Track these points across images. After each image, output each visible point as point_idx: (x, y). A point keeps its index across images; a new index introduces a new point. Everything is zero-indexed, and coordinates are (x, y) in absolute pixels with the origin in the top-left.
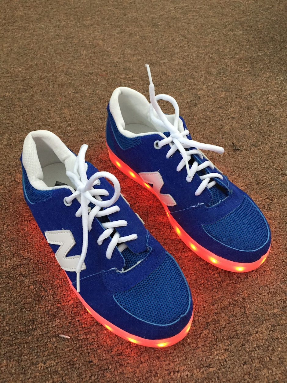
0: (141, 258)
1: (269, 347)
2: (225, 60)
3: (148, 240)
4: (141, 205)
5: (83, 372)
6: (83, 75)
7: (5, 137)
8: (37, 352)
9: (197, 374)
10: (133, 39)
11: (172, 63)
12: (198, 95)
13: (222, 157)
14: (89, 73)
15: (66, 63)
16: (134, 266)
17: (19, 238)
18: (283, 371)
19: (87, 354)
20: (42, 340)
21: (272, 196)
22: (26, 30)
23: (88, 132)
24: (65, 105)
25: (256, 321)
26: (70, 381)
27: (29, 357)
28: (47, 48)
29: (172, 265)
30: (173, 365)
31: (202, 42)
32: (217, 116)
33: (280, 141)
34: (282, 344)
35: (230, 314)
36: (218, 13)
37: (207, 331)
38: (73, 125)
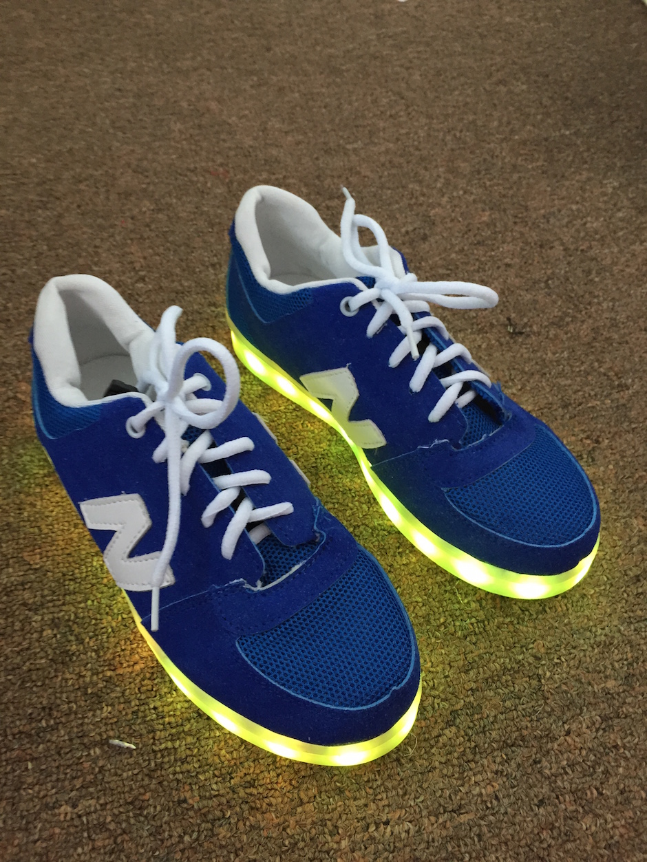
0: (301, 558)
1: (597, 767)
2: (489, 144)
3: (317, 517)
5: (164, 825)
6: (174, 173)
8: (58, 780)
9: (430, 828)
10: (286, 99)
11: (372, 149)
12: (429, 217)
13: (485, 350)
14: (188, 170)
15: (136, 148)
16: (284, 577)
17: (21, 523)
18: (630, 821)
19: (174, 784)
21: (598, 433)
22: (50, 80)
23: (183, 293)
24: (133, 236)
25: (566, 709)
26: (134, 845)
27: (39, 792)
28: (95, 116)
29: (372, 576)
30: (375, 808)
31: (438, 106)
32: (472, 262)
33: (613, 315)
34: (626, 759)
35: (506, 691)
36: (473, 48)
37: (453, 731)
38: (149, 278)
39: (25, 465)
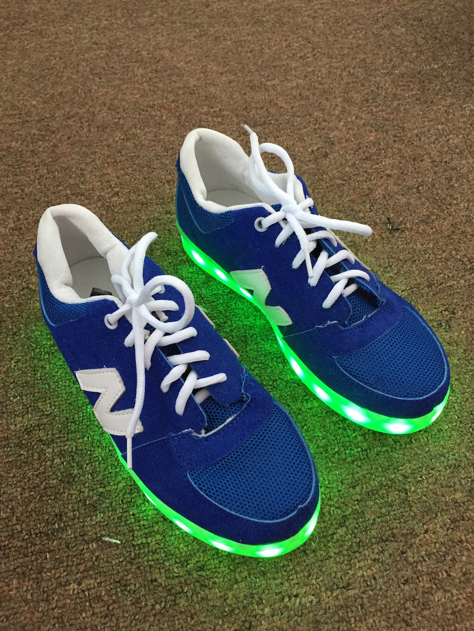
0: (233, 412)
1: (447, 556)
2: (375, 78)
3: (244, 383)
4: (235, 325)
5: (141, 597)
6: (138, 109)
7: (11, 217)
8: (68, 566)
9: (327, 599)
10: (221, 46)
11: (286, 85)
12: (330, 138)
13: (370, 243)
14: (148, 106)
15: (109, 90)
16: (221, 427)
17: (36, 381)
18: (470, 595)
19: (148, 569)
21: (454, 306)
22: (44, 37)
23: (146, 204)
24: (109, 160)
25: (425, 514)
26: (121, 611)
27: (55, 574)
28: (78, 65)
29: (284, 424)
30: (288, 586)
31: (337, 48)
32: (361, 174)
33: (468, 213)
34: (468, 550)
35: (383, 501)
37: (344, 531)
38: (122, 193)
39: (37, 339)
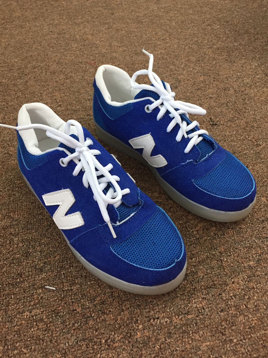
1: (245, 296)
2: (203, 50)
5: (67, 320)
6: (73, 64)
8: (24, 302)
9: (176, 320)
10: (120, 34)
12: (178, 79)
14: (79, 62)
15: (58, 54)
17: (10, 202)
18: (259, 318)
19: (71, 304)
20: (28, 291)
22: (23, 28)
23: (76, 111)
24: (57, 89)
25: (233, 273)
26: (54, 328)
27: (16, 307)
28: (41, 42)
30: (153, 313)
31: (182, 35)
32: (196, 96)
33: (254, 116)
34: (258, 293)
35: (208, 266)
36: (197, 12)
38: (63, 105)
39: (12, 180)
